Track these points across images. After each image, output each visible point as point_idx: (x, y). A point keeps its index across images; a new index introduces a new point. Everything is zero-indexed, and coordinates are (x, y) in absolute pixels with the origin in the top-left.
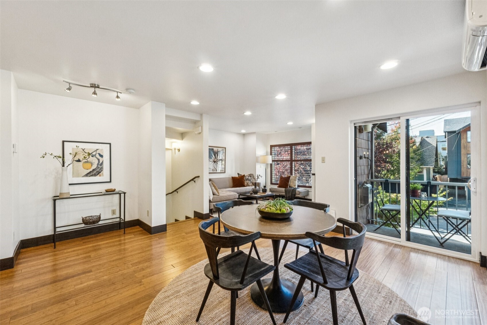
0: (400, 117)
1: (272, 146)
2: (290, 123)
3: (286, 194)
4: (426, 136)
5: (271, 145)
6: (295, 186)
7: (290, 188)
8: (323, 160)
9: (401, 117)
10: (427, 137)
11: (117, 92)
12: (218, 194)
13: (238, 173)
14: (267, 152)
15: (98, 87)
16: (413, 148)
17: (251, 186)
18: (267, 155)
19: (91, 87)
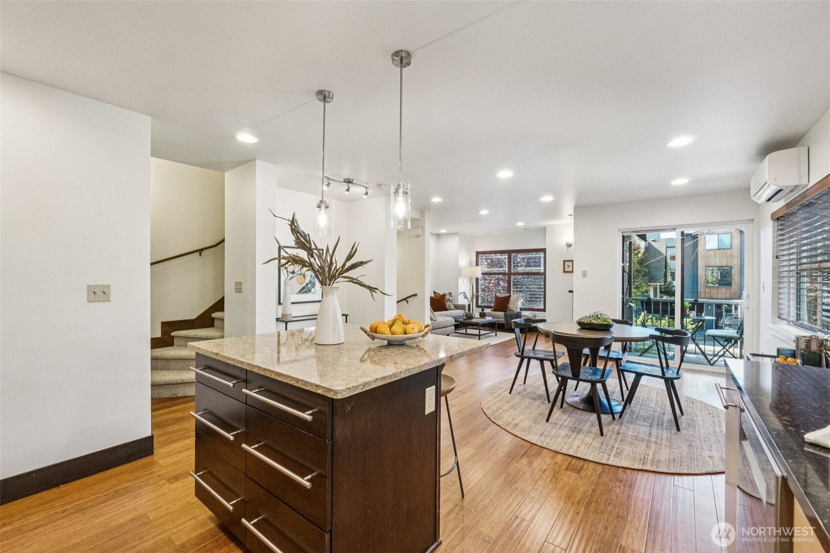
0: (675, 229)
1: (478, 253)
2: (520, 224)
3: (507, 320)
4: (653, 239)
5: (478, 251)
6: (516, 309)
7: (510, 312)
8: (584, 274)
9: (677, 228)
10: (653, 241)
11: (366, 188)
12: (435, 319)
13: (434, 292)
14: (471, 262)
15: (352, 183)
16: (638, 256)
17: (454, 309)
18: (471, 265)
19: (345, 182)
